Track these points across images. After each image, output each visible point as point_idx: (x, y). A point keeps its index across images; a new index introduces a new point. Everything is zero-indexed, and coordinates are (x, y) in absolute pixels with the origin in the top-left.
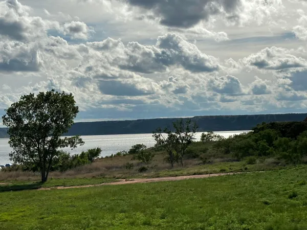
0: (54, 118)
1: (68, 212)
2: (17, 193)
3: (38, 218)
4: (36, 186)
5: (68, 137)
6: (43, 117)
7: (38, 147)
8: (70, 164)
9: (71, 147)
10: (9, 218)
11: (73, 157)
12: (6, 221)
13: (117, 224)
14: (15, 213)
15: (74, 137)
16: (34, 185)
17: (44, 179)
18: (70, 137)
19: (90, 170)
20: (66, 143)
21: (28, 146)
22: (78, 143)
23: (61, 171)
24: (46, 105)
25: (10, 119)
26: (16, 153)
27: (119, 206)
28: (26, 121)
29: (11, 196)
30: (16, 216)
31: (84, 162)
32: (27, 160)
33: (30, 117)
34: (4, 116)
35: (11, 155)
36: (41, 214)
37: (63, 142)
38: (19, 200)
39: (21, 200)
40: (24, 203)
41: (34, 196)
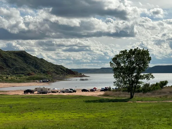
0: (138, 63)
1: (136, 115)
2: (114, 103)
3: (120, 117)
4: (126, 100)
5: (145, 74)
6: (131, 63)
7: (129, 79)
8: (149, 89)
9: (147, 79)
10: (106, 116)
11: (151, 85)
12: (104, 117)
13: (161, 124)
14: (110, 113)
15: (149, 74)
16: (126, 99)
17: (132, 97)
18: (146, 74)
19: (160, 93)
20: (144, 77)
21: (123, 78)
22: (151, 77)
23: (144, 93)
24: (134, 56)
25: (114, 64)
26: (117, 82)
27: (165, 114)
28: (122, 65)
29: (110, 105)
30: (109, 115)
31: (157, 88)
32: (123, 86)
33: (124, 62)
34: (111, 62)
35: (114, 83)
36: (122, 115)
37: (143, 76)
38: (114, 107)
39: (115, 107)
40: (115, 109)
41: (122, 105)
